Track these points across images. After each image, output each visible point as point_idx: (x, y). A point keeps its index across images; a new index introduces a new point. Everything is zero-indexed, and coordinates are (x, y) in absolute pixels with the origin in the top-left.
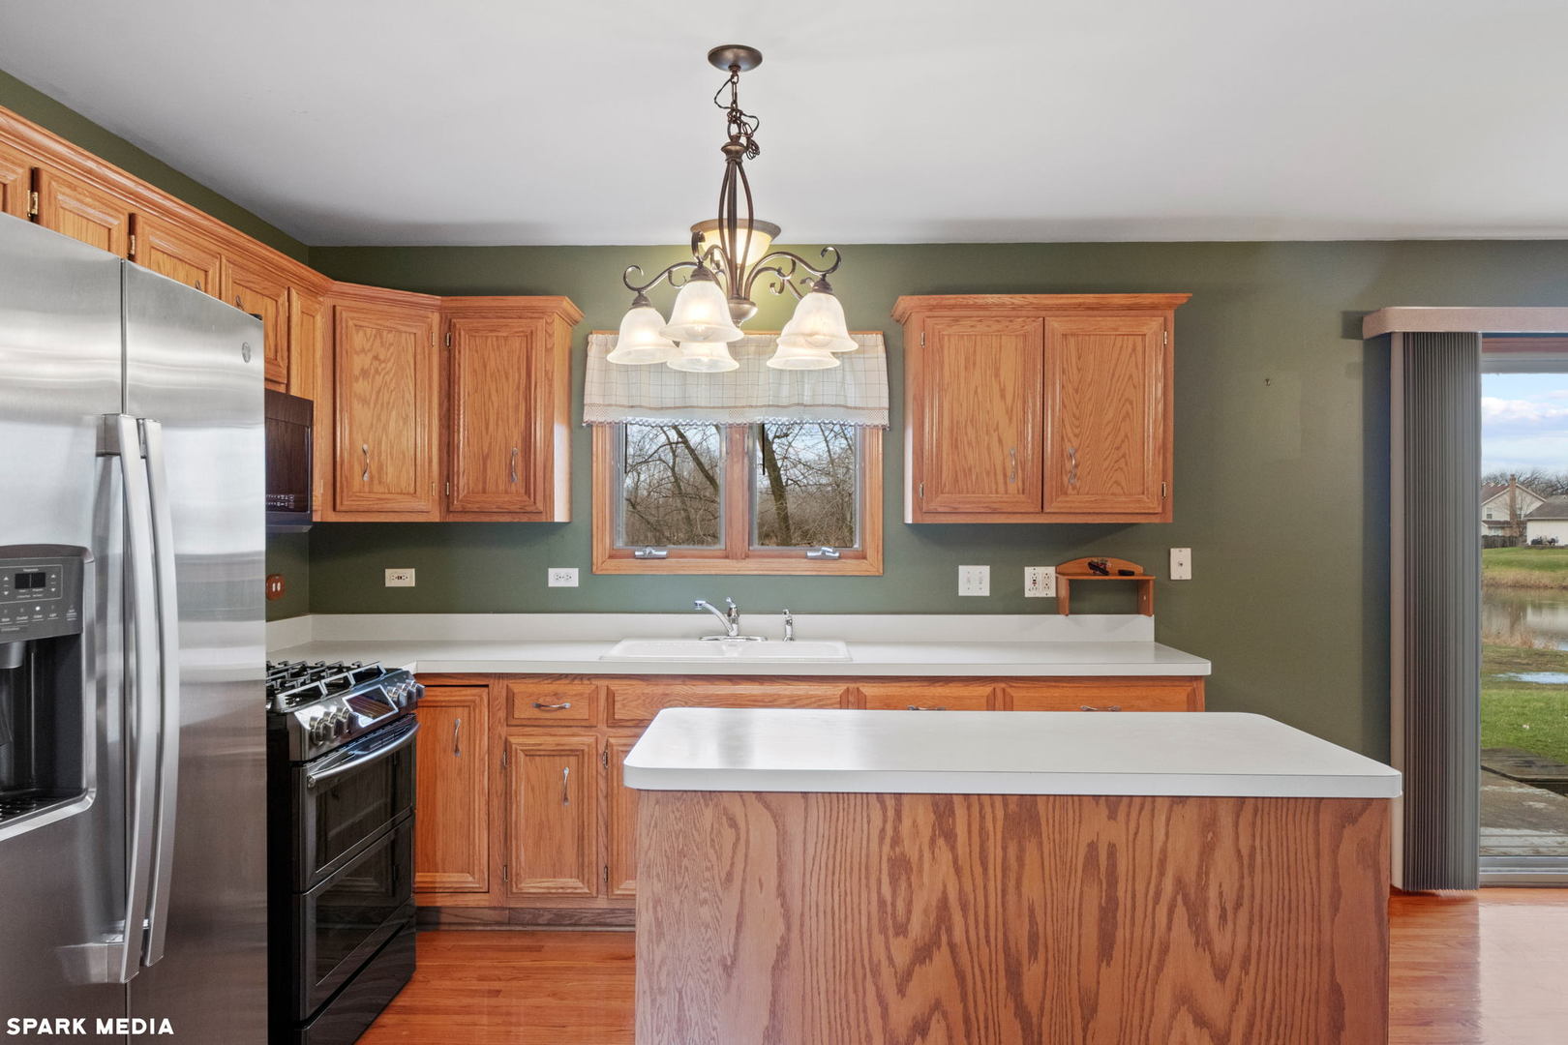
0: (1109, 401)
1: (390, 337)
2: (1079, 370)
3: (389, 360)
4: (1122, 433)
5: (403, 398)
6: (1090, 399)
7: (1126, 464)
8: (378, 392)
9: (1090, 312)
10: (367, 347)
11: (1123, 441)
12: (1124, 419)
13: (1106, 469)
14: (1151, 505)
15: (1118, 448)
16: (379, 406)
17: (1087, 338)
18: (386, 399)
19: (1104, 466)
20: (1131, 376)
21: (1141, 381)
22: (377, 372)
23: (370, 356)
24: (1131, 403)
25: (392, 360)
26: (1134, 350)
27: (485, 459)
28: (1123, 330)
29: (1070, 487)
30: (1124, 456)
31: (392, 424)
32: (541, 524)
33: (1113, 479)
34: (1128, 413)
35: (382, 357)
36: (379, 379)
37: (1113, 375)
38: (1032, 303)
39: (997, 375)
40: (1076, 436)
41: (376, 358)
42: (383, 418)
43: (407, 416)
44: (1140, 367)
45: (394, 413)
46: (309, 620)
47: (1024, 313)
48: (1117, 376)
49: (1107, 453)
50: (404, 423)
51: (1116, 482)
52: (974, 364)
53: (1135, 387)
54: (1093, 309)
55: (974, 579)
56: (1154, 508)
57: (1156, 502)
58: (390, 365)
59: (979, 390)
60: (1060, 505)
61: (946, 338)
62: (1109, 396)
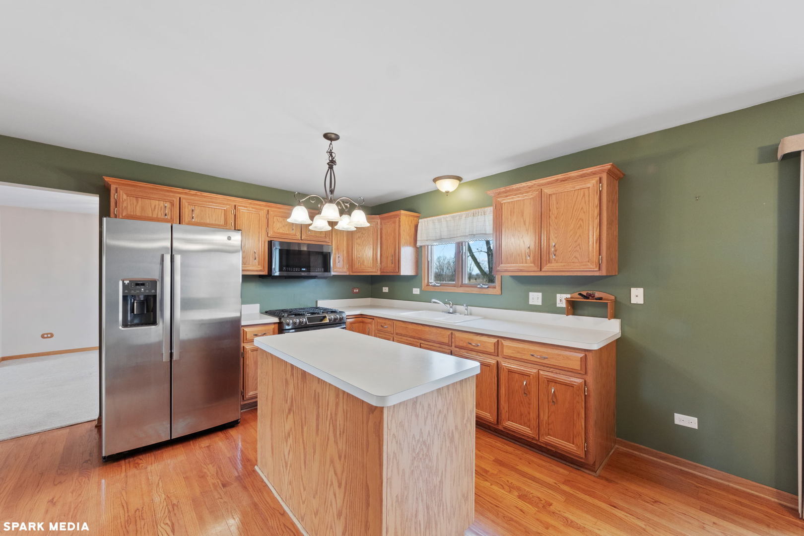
0: (571, 220)
2: (557, 209)
4: (578, 234)
5: (369, 242)
6: (562, 221)
7: (580, 248)
9: (563, 182)
11: (578, 238)
12: (579, 228)
13: (570, 252)
14: (592, 267)
15: (576, 242)
16: (363, 246)
17: (561, 194)
18: (364, 243)
19: (569, 250)
20: (582, 208)
21: (588, 210)
22: (362, 237)
23: (361, 233)
24: (582, 220)
25: (367, 233)
26: (584, 195)
27: (388, 257)
28: (578, 187)
29: (553, 260)
30: (579, 245)
31: (366, 250)
32: (398, 275)
33: (573, 256)
34: (581, 225)
35: (364, 233)
37: (573, 208)
38: (535, 184)
39: (523, 216)
40: (556, 237)
44: (587, 202)
45: (367, 247)
46: (369, 299)
47: (534, 189)
48: (575, 209)
49: (570, 244)
50: (370, 250)
51: (575, 257)
52: (514, 212)
53: (584, 212)
54: (564, 181)
55: (536, 298)
56: (594, 268)
57: (595, 265)
58: (366, 235)
59: (516, 223)
60: (548, 268)
61: (503, 204)
62: (571, 218)
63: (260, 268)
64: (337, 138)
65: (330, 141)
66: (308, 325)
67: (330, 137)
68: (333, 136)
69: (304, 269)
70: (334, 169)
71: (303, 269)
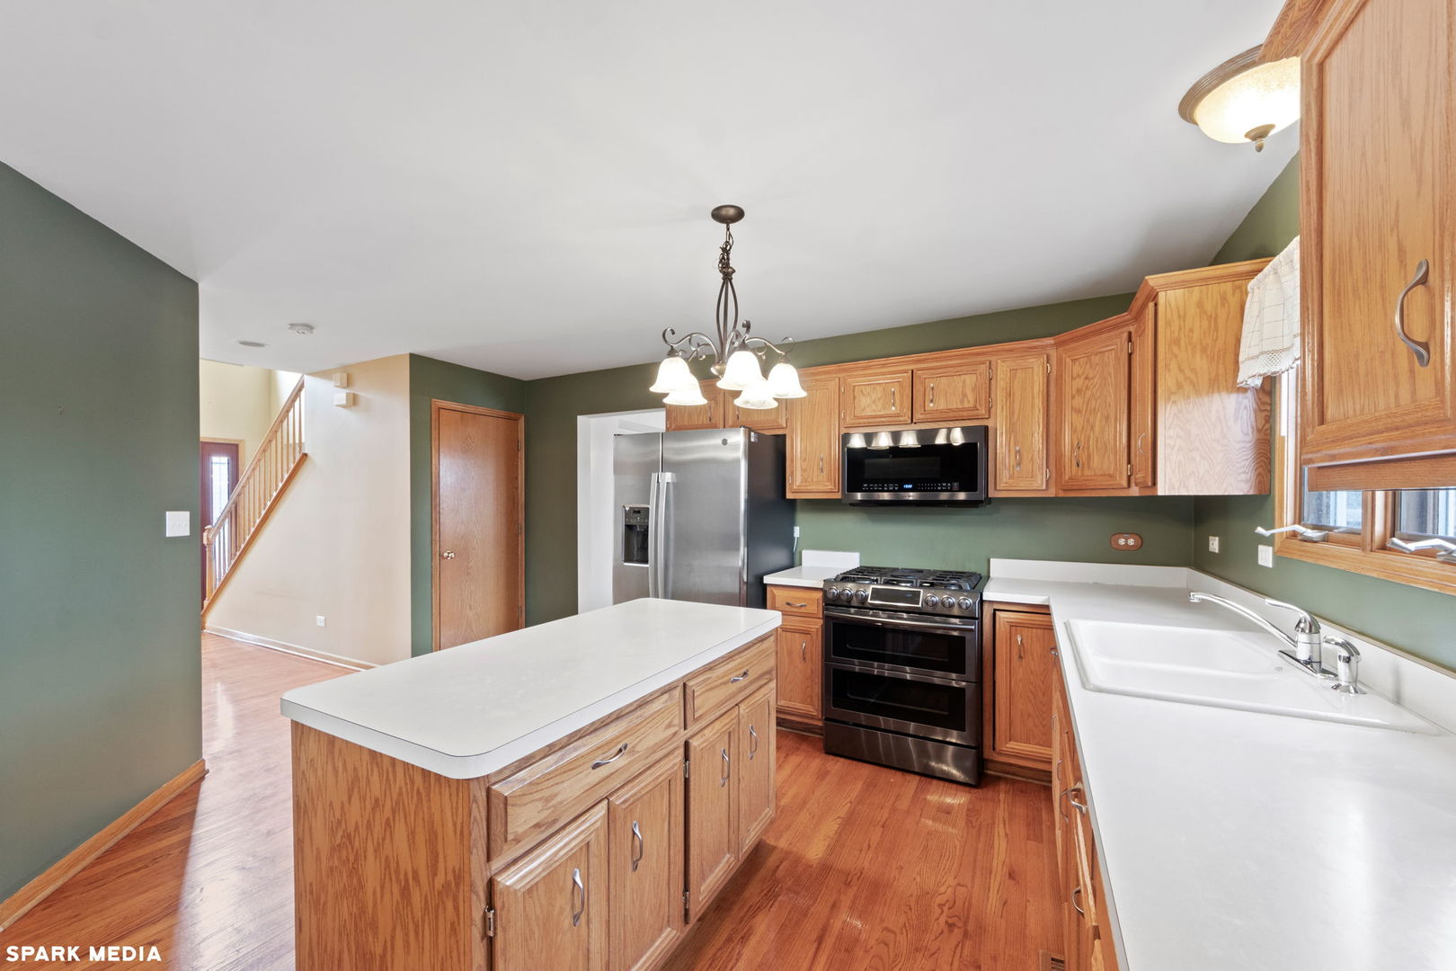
1: (1096, 359)
3: (1095, 377)
5: (1106, 402)
8: (1088, 403)
10: (1081, 372)
16: (1088, 413)
18: (1093, 406)
22: (1087, 388)
23: (1083, 377)
25: (1098, 376)
31: (1097, 424)
35: (1091, 376)
36: (1089, 393)
41: (1086, 378)
42: (1091, 420)
43: (1108, 415)
45: (1099, 414)
50: (1106, 422)
58: (1096, 380)
63: (830, 487)
64: (740, 214)
65: (725, 225)
66: (870, 604)
67: (727, 216)
68: (732, 212)
69: (910, 486)
70: (733, 281)
71: (906, 486)
